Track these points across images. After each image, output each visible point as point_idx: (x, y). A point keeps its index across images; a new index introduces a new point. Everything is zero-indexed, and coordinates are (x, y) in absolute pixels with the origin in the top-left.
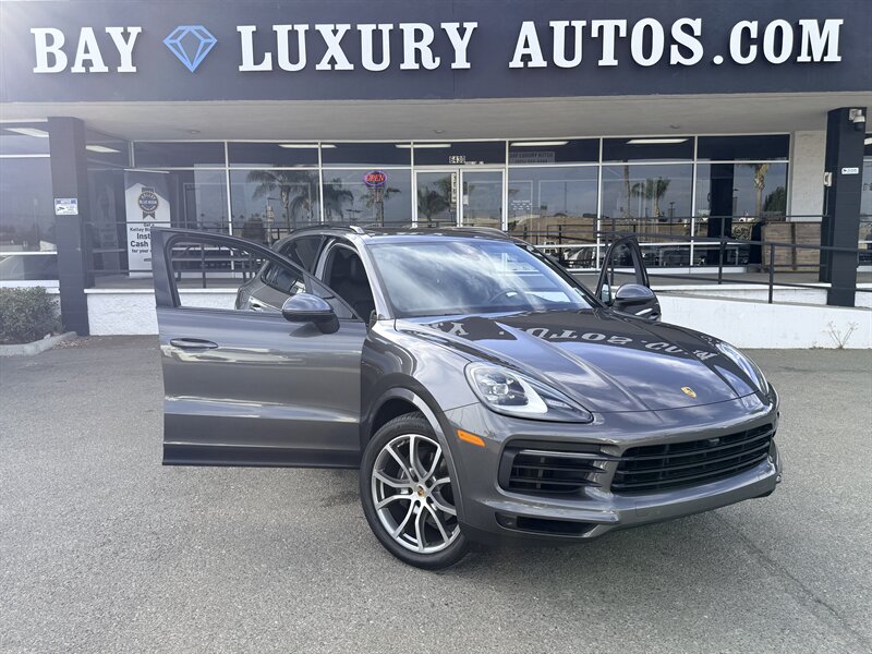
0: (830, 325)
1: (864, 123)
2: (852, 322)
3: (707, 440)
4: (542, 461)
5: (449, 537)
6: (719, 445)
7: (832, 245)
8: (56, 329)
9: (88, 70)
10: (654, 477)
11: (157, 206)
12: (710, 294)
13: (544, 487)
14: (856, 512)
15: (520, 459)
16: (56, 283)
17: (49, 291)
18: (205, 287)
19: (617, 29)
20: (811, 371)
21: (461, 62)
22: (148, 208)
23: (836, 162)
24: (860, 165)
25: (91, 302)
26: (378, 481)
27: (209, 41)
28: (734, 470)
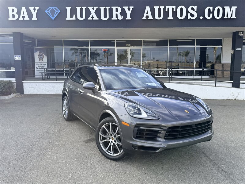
0: (232, 93)
1: (243, 36)
2: (239, 92)
3: (191, 125)
4: (145, 130)
5: (121, 151)
6: (195, 126)
7: (233, 70)
8: (14, 92)
9: (24, 19)
10: (177, 135)
11: (43, 57)
12: (199, 84)
13: (146, 137)
14: (236, 146)
15: (139, 130)
16: (15, 79)
17: (12, 81)
18: (56, 81)
19: (173, 9)
20: (226, 106)
21: (129, 18)
22: (41, 58)
23: (235, 47)
24: (241, 48)
25: (24, 84)
26: (101, 136)
27: (58, 11)
28: (199, 134)
